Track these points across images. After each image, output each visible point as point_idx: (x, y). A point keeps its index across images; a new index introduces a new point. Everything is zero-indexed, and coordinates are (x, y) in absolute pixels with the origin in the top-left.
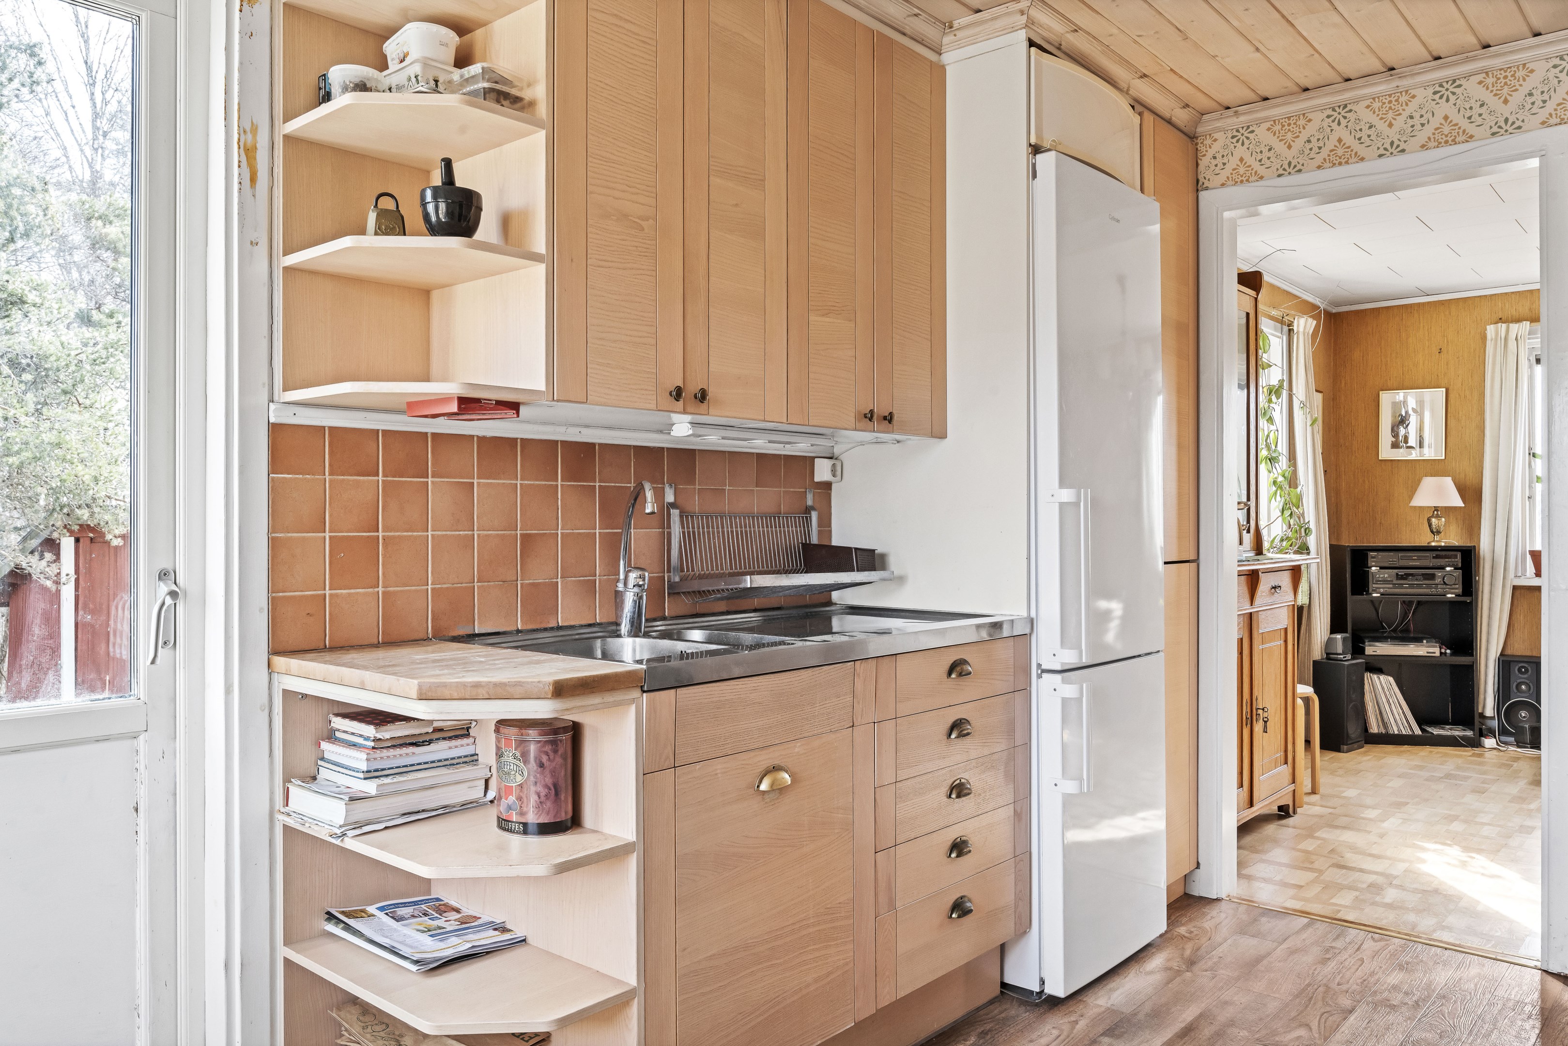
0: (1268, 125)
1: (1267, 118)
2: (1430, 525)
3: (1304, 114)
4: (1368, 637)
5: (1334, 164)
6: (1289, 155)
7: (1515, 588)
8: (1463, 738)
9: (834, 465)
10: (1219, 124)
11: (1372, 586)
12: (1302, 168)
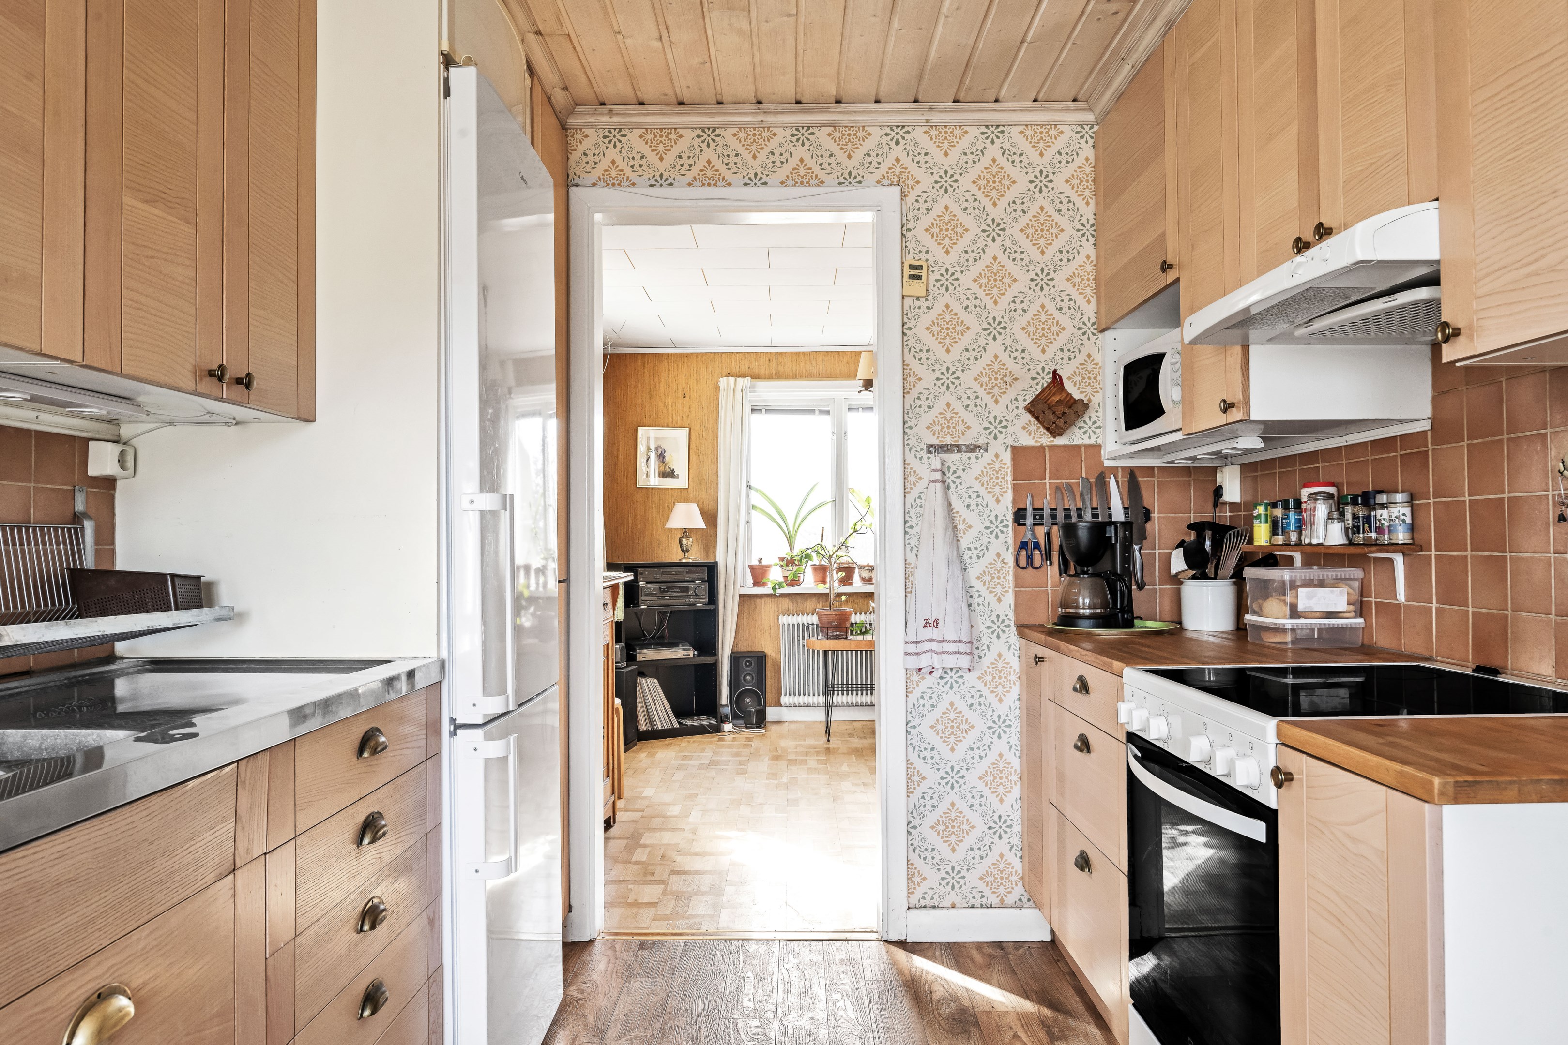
0: (640, 132)
1: (639, 124)
2: (681, 544)
3: (675, 129)
4: (638, 645)
5: (704, 184)
6: (662, 167)
7: (741, 596)
8: (709, 726)
9: (122, 453)
10: (591, 120)
11: (641, 599)
12: (673, 182)
